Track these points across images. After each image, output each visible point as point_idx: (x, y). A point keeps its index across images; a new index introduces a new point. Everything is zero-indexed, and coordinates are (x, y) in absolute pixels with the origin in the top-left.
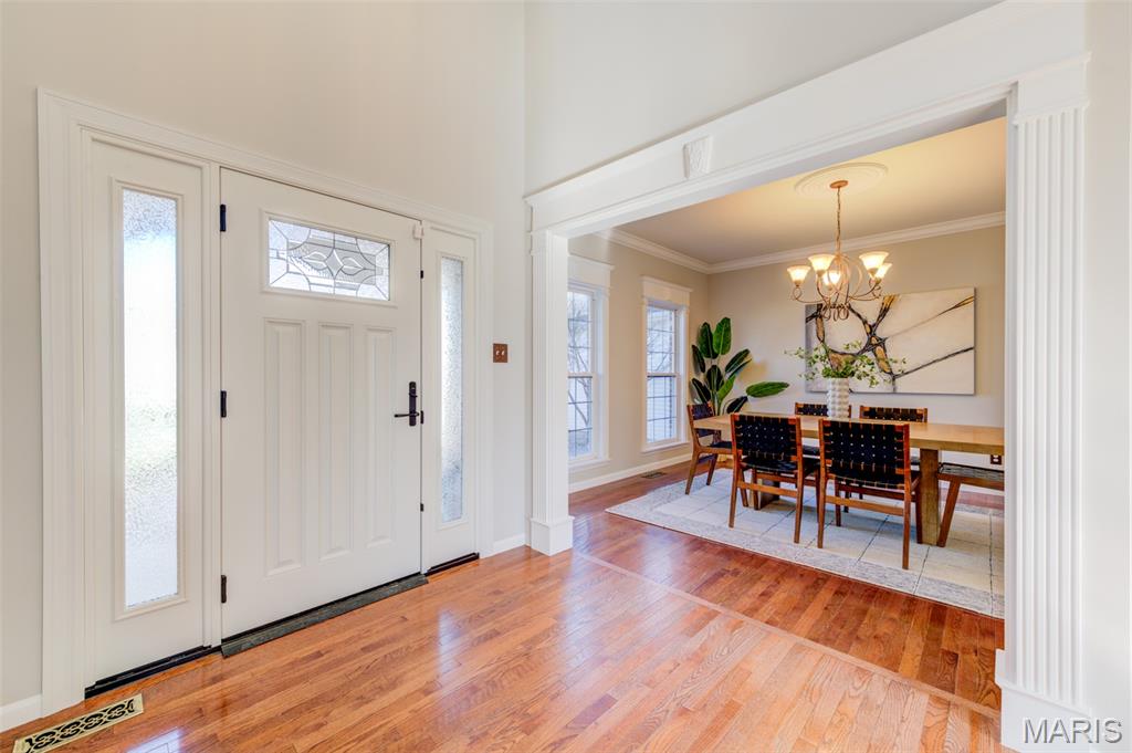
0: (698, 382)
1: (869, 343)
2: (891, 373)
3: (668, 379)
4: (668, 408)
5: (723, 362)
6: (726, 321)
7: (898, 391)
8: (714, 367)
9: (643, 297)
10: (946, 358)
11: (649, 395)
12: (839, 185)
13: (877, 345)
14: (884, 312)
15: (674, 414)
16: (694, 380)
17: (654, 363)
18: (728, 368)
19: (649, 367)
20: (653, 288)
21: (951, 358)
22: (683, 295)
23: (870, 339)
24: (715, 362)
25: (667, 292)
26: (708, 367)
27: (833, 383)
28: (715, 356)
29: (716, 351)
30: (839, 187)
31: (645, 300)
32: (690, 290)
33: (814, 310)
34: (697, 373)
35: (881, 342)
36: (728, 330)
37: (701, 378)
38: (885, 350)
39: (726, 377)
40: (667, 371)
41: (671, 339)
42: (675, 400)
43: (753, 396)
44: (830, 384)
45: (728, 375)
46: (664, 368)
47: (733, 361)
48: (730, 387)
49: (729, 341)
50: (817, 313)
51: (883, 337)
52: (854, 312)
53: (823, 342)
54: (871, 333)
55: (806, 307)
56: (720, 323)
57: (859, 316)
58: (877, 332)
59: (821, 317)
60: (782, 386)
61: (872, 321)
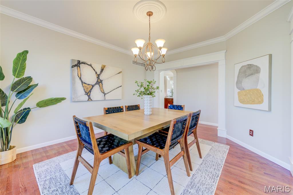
1: (98, 81)
2: (104, 93)
6: (25, 53)
7: (106, 99)
10: (117, 88)
12: (150, 14)
13: (100, 82)
14: (102, 70)
21: (118, 89)
23: (98, 80)
33: (76, 63)
35: (101, 81)
38: (102, 85)
49: (24, 69)
50: (78, 64)
51: (102, 79)
52: (92, 68)
53: (80, 78)
54: (98, 77)
55: (73, 60)
56: (20, 54)
57: (94, 70)
58: (100, 77)
59: (79, 67)
60: (63, 99)
61: (98, 73)
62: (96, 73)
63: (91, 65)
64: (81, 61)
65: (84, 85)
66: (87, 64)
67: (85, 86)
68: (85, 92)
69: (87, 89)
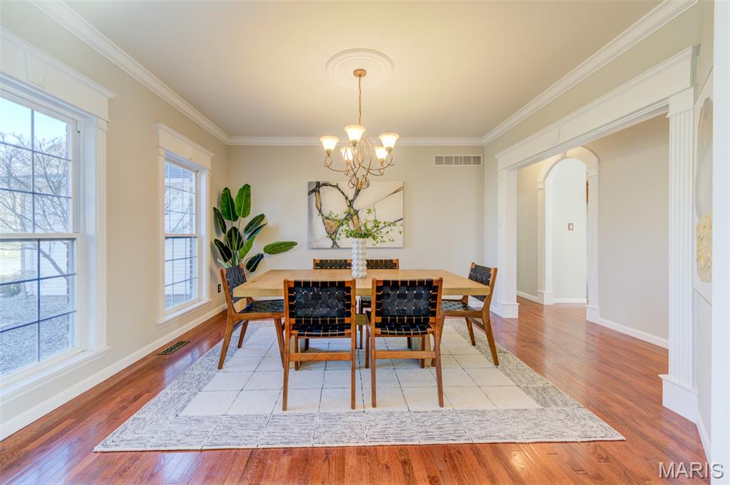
0: (219, 242)
3: (188, 239)
4: (189, 269)
5: (242, 224)
6: (247, 187)
8: (235, 229)
9: (158, 146)
11: (166, 258)
12: (360, 73)
13: (353, 215)
14: (358, 192)
15: (195, 274)
16: (216, 240)
17: (172, 223)
18: (246, 230)
19: (167, 227)
20: (170, 140)
22: (204, 158)
23: (350, 211)
24: (235, 224)
25: (188, 150)
26: (228, 229)
27: (357, 243)
28: (236, 218)
29: (237, 214)
30: (360, 76)
31: (162, 152)
32: (213, 155)
33: (314, 186)
34: (218, 233)
35: (356, 212)
36: (248, 196)
37: (222, 238)
38: (358, 218)
39: (245, 237)
40: (187, 232)
41: (191, 199)
42: (196, 261)
43: (270, 253)
44: (353, 242)
45: (247, 236)
46: (184, 228)
47: (251, 224)
48: (249, 246)
49: (249, 206)
50: (316, 189)
51: (357, 209)
52: (339, 190)
53: (320, 211)
54: (350, 206)
55: (310, 184)
56: (241, 189)
57: (343, 193)
58: (354, 206)
59: (319, 192)
60: (292, 244)
61: (351, 198)
62: (347, 198)
63: (337, 186)
64: (322, 181)
65: (326, 221)
66: (331, 185)
67: (328, 223)
68: (328, 233)
69: (331, 227)
